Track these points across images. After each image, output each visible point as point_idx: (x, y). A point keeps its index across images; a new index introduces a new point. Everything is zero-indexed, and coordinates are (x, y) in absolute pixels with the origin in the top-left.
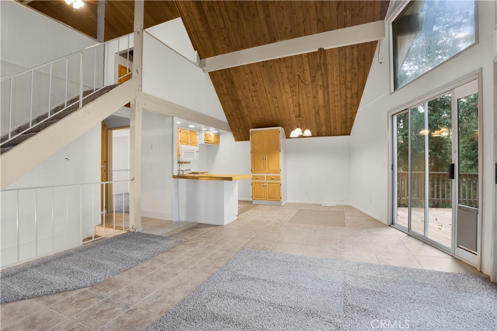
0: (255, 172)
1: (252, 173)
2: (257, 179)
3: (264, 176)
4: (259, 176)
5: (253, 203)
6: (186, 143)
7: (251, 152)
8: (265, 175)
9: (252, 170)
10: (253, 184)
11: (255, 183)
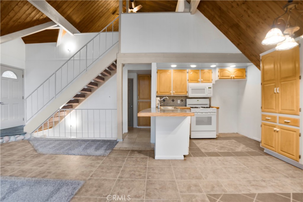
0: (265, 110)
1: (262, 112)
2: (267, 120)
3: (275, 118)
4: (269, 116)
5: (265, 151)
6: (196, 82)
7: (261, 84)
8: (278, 115)
9: (261, 108)
10: (263, 126)
11: (265, 125)
